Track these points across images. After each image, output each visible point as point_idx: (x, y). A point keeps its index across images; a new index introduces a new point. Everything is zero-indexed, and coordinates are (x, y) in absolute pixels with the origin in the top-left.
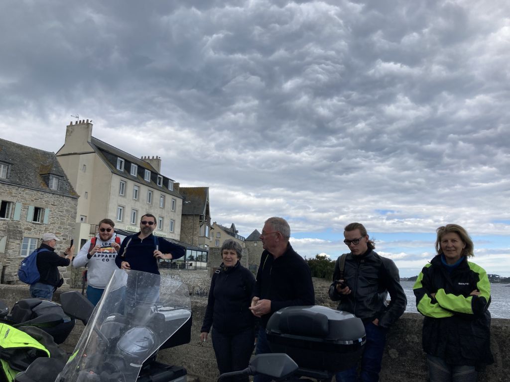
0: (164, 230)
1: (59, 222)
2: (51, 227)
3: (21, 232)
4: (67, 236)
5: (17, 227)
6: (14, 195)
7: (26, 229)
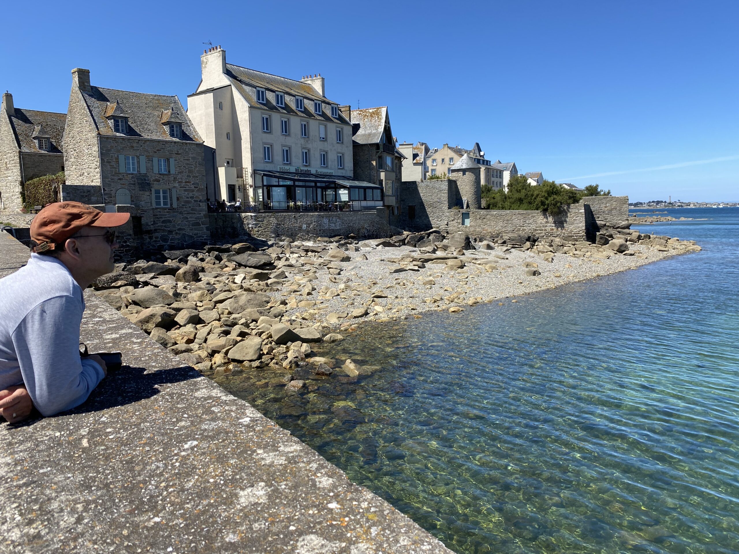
0: (329, 166)
1: (187, 170)
2: (179, 176)
3: (149, 184)
4: (198, 184)
5: (145, 180)
6: (135, 148)
7: (154, 181)
